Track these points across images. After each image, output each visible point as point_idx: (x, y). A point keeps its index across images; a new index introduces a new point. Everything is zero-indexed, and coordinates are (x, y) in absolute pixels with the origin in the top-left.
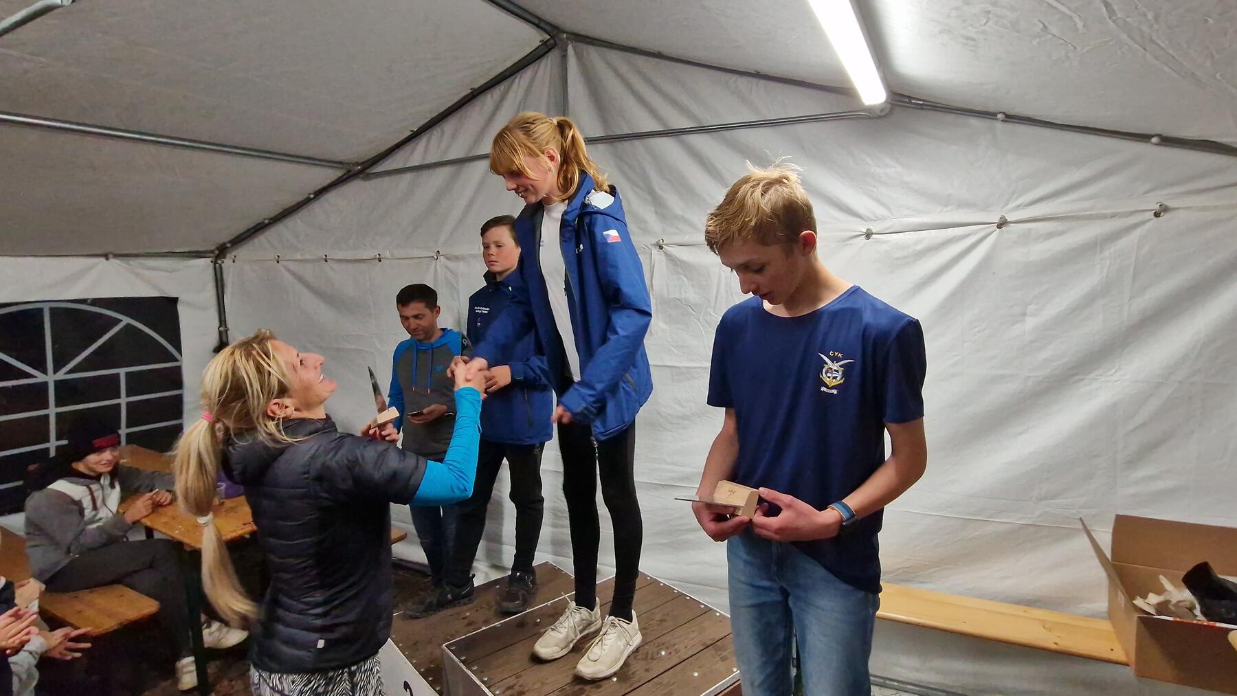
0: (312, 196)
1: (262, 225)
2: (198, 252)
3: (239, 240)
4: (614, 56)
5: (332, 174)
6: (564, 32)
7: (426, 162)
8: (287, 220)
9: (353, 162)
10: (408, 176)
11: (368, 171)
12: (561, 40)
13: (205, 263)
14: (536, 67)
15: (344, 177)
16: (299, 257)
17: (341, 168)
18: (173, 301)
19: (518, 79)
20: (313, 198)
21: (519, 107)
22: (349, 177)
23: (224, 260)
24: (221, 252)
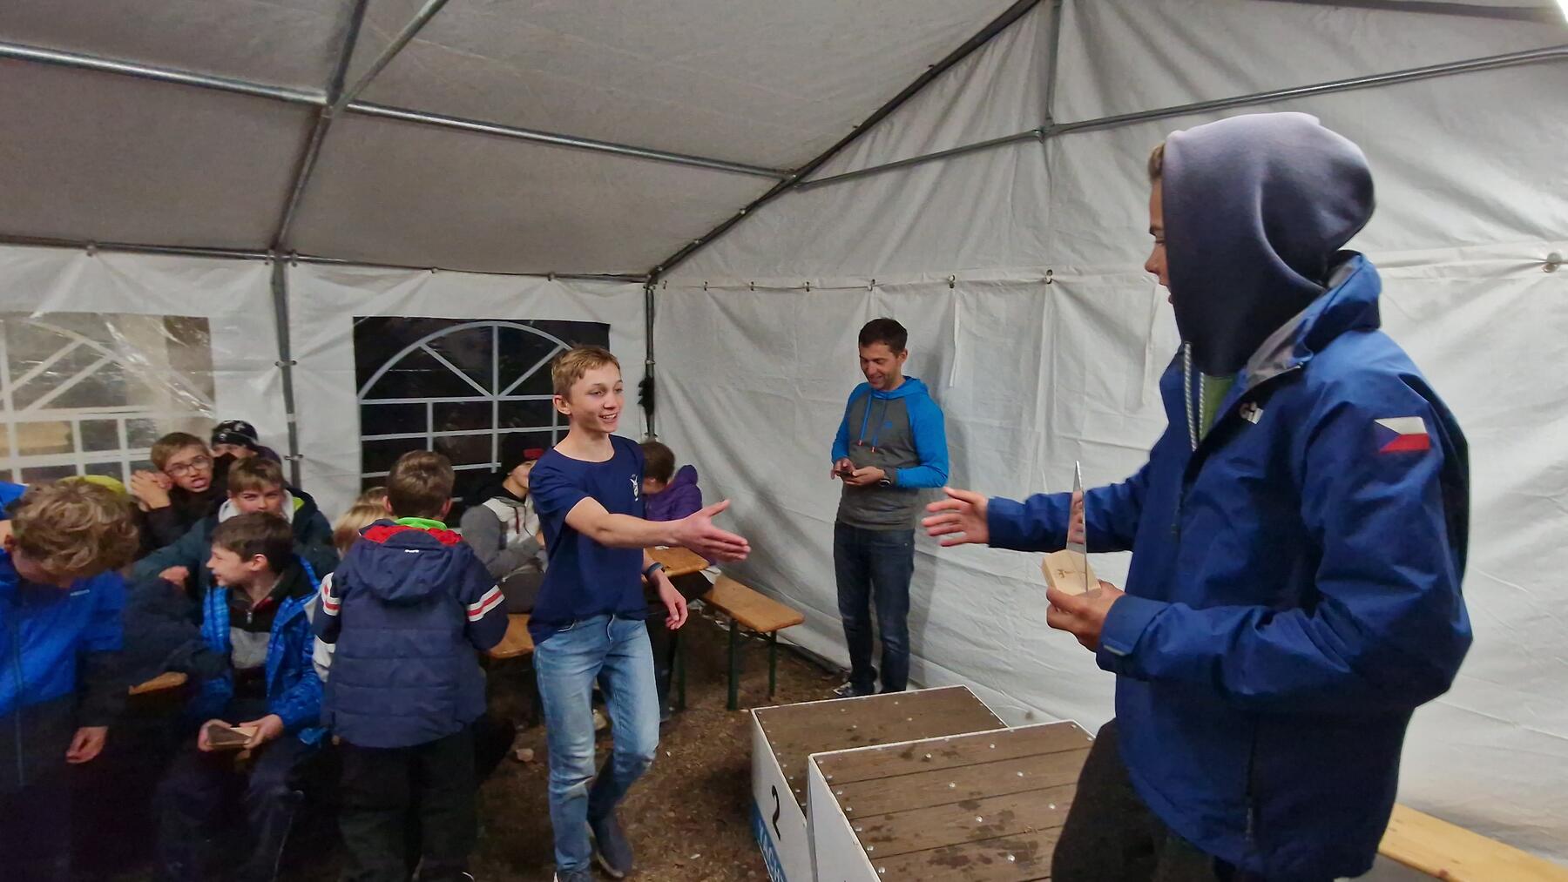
0: (743, 212)
1: (693, 246)
2: (631, 276)
3: (671, 263)
5: (764, 185)
7: (870, 166)
8: (718, 241)
9: (787, 169)
10: (846, 186)
11: (803, 181)
13: (637, 288)
15: (777, 189)
16: (725, 284)
17: (775, 177)
18: (605, 328)
19: (992, 45)
20: (745, 215)
21: (989, 85)
22: (783, 188)
23: (656, 285)
24: (654, 276)
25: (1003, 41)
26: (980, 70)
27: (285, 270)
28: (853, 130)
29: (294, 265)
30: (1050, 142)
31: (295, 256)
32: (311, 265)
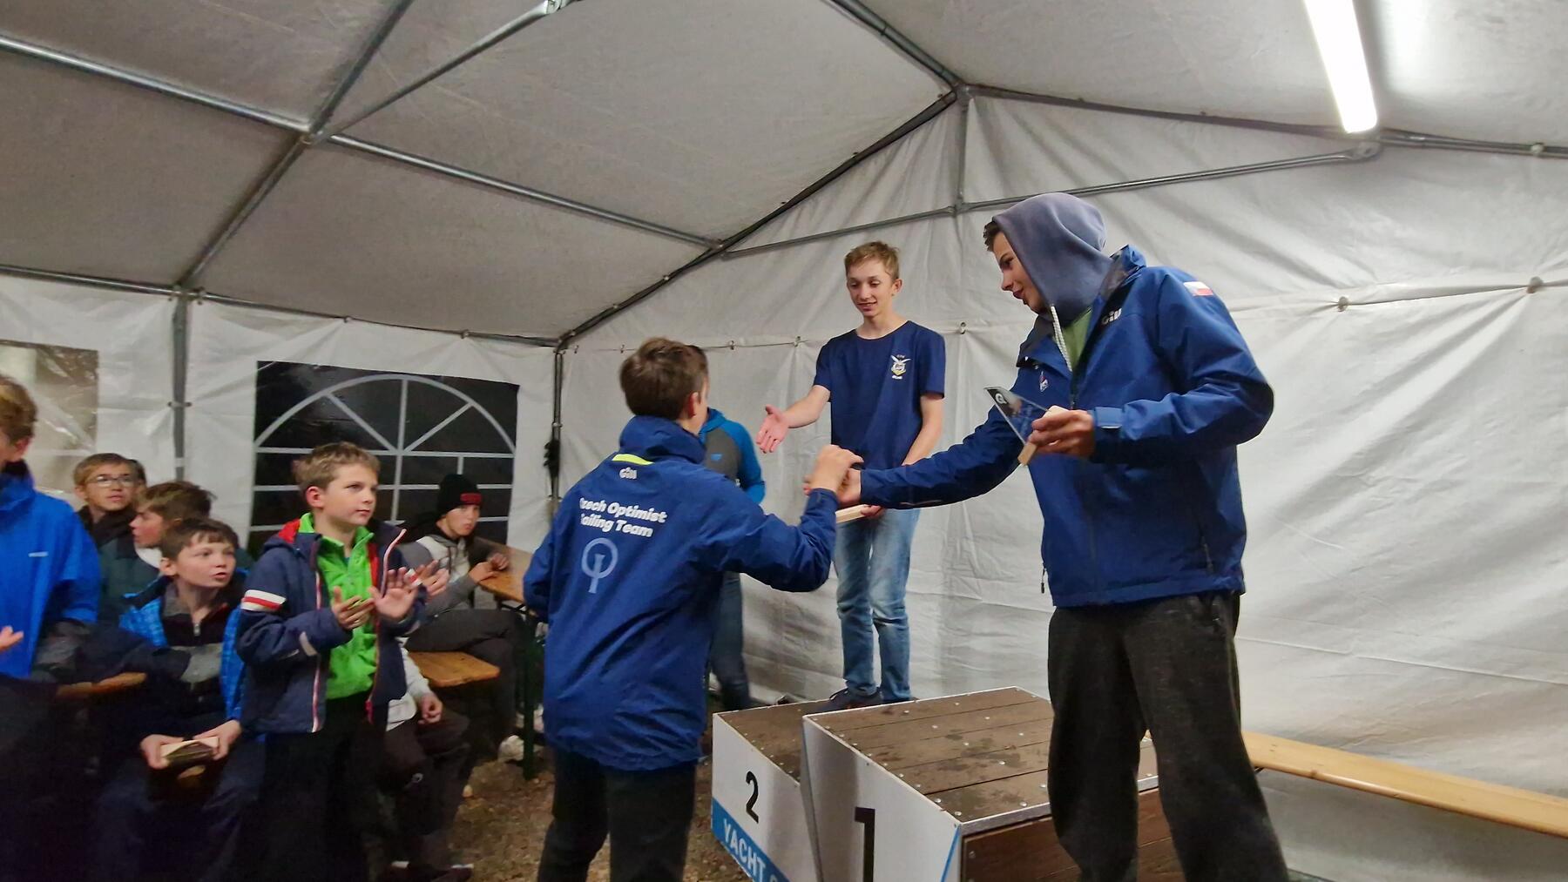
0: (667, 278)
1: (613, 310)
2: (542, 339)
3: (586, 328)
4: (1022, 107)
5: (694, 252)
6: (969, 85)
7: (797, 237)
8: (637, 307)
9: (716, 239)
10: (772, 255)
11: (728, 250)
12: (964, 93)
13: (547, 352)
14: (930, 126)
15: (704, 257)
17: (703, 245)
18: (515, 388)
19: (907, 141)
20: (667, 281)
21: (906, 172)
22: (709, 257)
23: (567, 350)
24: (565, 341)
25: (918, 136)
26: (899, 159)
27: (189, 307)
28: (778, 206)
29: (200, 303)
30: (960, 218)
31: (202, 294)
32: (219, 305)
